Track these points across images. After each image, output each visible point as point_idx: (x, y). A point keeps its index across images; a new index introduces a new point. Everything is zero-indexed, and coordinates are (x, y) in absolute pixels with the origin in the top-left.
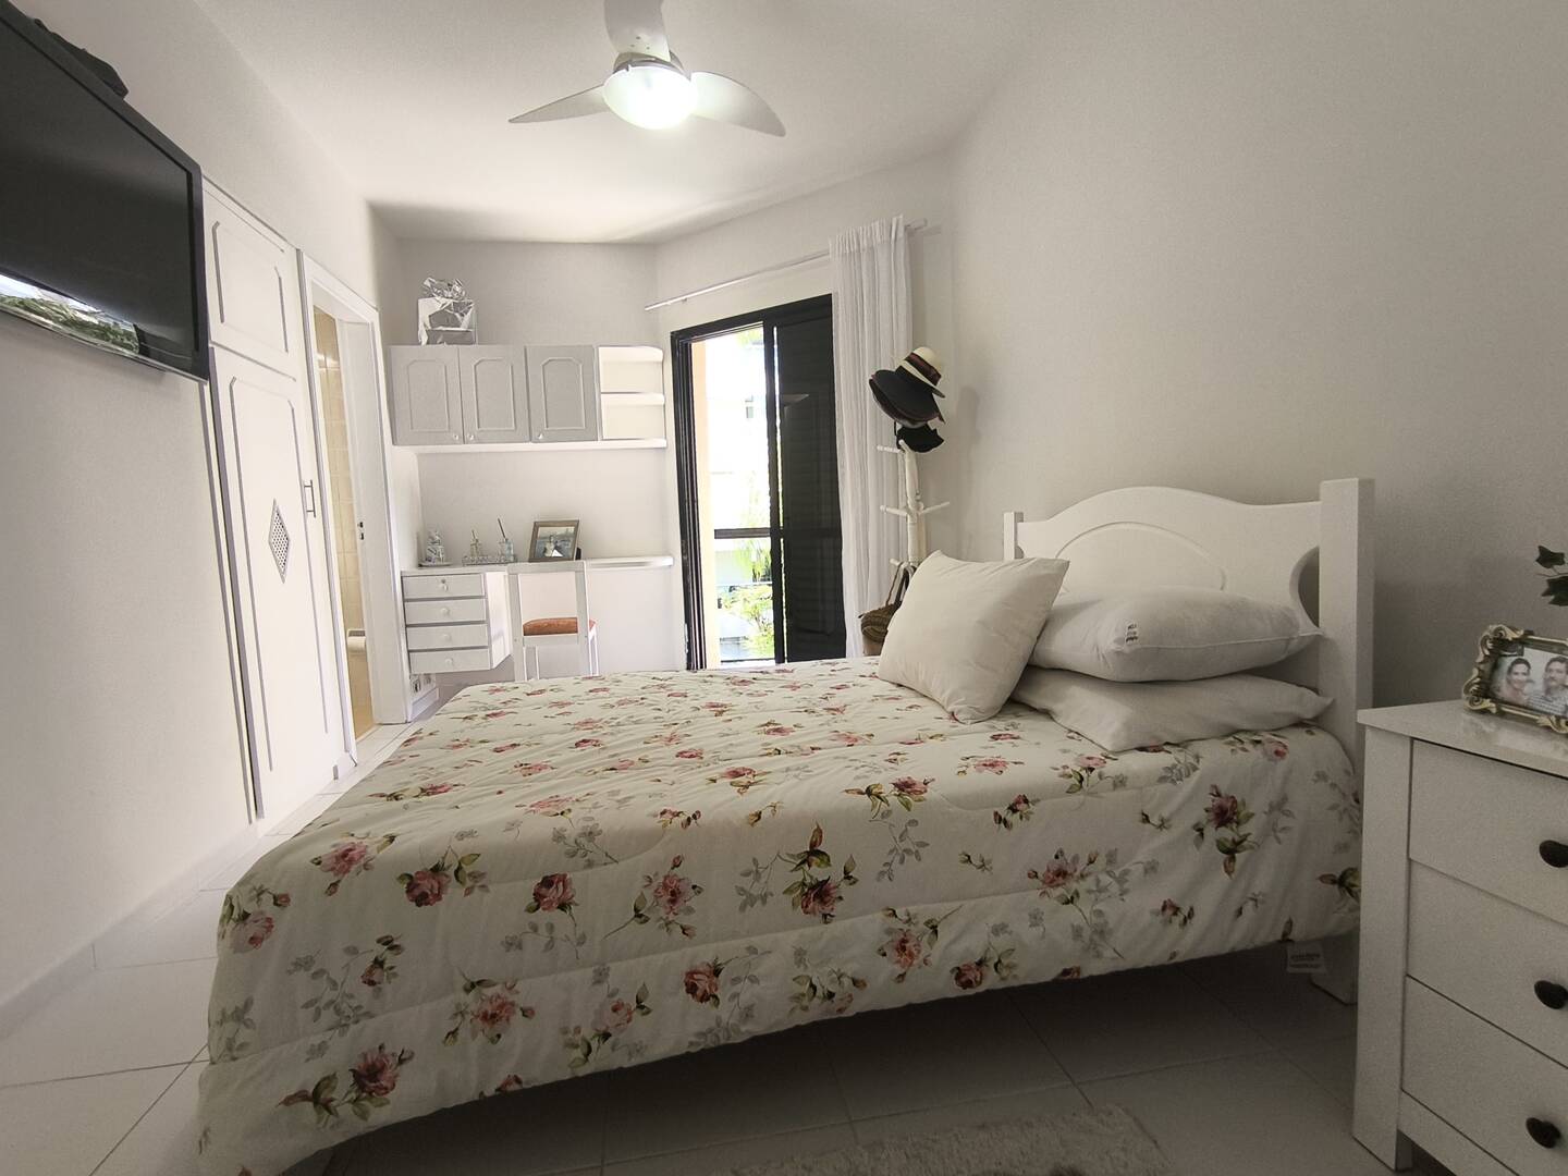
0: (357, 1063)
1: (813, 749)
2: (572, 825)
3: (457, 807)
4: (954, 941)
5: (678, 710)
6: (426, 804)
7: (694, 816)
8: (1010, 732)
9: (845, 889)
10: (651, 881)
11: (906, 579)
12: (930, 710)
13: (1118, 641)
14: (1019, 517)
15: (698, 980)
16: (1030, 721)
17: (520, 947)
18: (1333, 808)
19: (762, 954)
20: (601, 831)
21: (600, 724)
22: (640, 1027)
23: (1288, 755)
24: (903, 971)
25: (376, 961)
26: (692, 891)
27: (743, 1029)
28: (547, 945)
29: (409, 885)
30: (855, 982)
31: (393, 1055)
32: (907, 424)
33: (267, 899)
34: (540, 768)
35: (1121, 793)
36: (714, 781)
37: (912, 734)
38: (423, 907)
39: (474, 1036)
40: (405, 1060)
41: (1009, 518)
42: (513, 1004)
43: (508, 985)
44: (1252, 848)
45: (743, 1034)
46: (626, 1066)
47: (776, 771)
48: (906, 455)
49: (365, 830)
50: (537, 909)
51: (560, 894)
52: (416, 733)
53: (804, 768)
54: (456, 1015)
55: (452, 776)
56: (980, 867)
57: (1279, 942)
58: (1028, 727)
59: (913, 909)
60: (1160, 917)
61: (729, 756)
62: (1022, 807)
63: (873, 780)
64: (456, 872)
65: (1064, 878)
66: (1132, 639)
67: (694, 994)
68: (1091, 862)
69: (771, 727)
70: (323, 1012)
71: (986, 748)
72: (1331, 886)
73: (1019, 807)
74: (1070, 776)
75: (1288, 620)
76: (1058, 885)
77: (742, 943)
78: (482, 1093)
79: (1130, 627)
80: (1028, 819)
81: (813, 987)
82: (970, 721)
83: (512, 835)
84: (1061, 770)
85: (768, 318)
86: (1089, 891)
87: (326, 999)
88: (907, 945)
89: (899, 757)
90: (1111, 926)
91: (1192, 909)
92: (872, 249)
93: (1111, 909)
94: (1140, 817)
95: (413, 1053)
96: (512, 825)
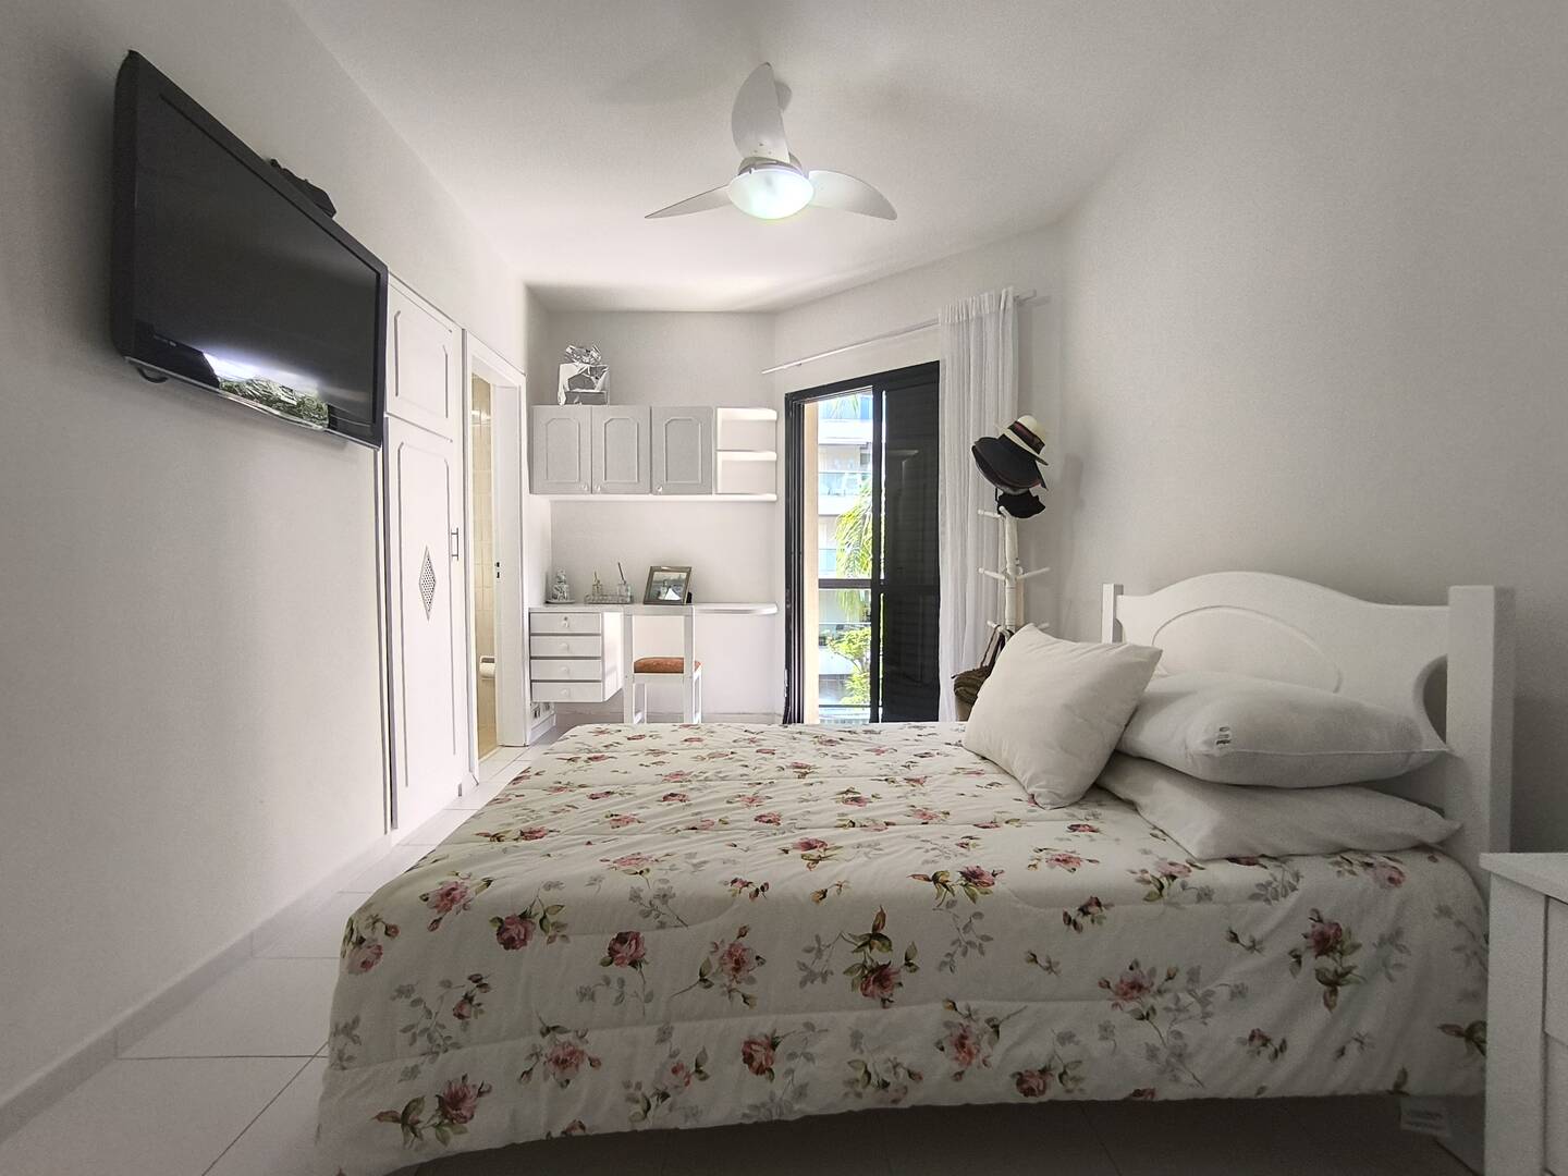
0: (443, 1091)
1: (887, 824)
2: (649, 886)
3: (549, 855)
4: (1017, 1044)
5: (765, 768)
6: (523, 850)
7: (762, 888)
8: (1089, 823)
9: (905, 976)
10: (717, 947)
11: (1002, 642)
12: (1012, 790)
13: (1208, 743)
14: (1119, 590)
15: (755, 1051)
16: (1112, 812)
17: (592, 997)
18: (1458, 949)
19: (820, 1031)
20: (674, 894)
21: (689, 778)
22: (697, 1092)
23: (1403, 884)
24: (962, 1069)
25: (466, 997)
26: (755, 961)
27: (796, 1107)
28: (617, 998)
29: (500, 928)
30: (911, 1074)
31: (474, 1086)
32: (1009, 491)
33: (381, 928)
34: (628, 821)
35: (1204, 907)
36: (786, 852)
37: (987, 817)
38: (510, 951)
39: (546, 1078)
40: (483, 1092)
41: (1108, 590)
42: (582, 1053)
43: (580, 1034)
44: (1358, 983)
45: (795, 1112)
46: (682, 1127)
47: (847, 846)
48: (1007, 520)
49: (468, 871)
50: (611, 963)
51: (632, 951)
52: (524, 772)
53: (874, 846)
54: (532, 1055)
55: (549, 821)
56: (1047, 969)
57: (1390, 1093)
58: (1110, 819)
59: (974, 1005)
60: (1247, 1047)
61: (805, 823)
62: (1094, 909)
63: (943, 865)
64: (541, 921)
65: (1139, 991)
66: (1224, 742)
67: (750, 1065)
68: (1170, 978)
69: (850, 795)
70: (418, 1038)
71: (1061, 840)
72: (1456, 1039)
73: (1091, 910)
74: (1149, 882)
75: (1408, 734)
76: (1132, 998)
77: (801, 1018)
78: (549, 1134)
79: (1221, 730)
80: (1100, 923)
81: (867, 1073)
82: (1049, 807)
83: (592, 890)
84: (1139, 875)
85: (878, 382)
86: (1167, 1009)
87: (421, 1027)
88: (967, 1042)
89: (972, 842)
90: (1190, 1049)
91: (1284, 1042)
92: (980, 319)
93: (1191, 1031)
94: (1225, 934)
95: (491, 1087)
96: (595, 880)
